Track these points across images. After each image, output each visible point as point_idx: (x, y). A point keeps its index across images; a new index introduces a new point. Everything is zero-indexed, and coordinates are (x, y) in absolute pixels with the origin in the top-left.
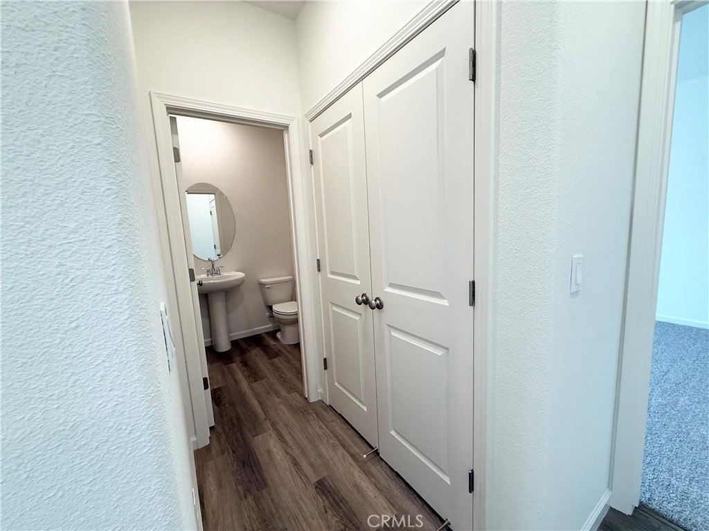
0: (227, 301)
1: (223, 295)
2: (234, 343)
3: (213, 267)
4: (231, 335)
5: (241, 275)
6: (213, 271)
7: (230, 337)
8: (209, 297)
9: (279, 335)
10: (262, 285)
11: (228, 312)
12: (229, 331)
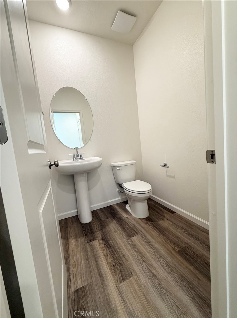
0: (88, 180)
1: (85, 175)
2: (94, 213)
3: (77, 153)
4: (92, 206)
5: (98, 159)
6: (77, 156)
7: (91, 208)
8: (75, 177)
9: (127, 207)
10: (113, 168)
11: (89, 189)
12: (90, 203)
